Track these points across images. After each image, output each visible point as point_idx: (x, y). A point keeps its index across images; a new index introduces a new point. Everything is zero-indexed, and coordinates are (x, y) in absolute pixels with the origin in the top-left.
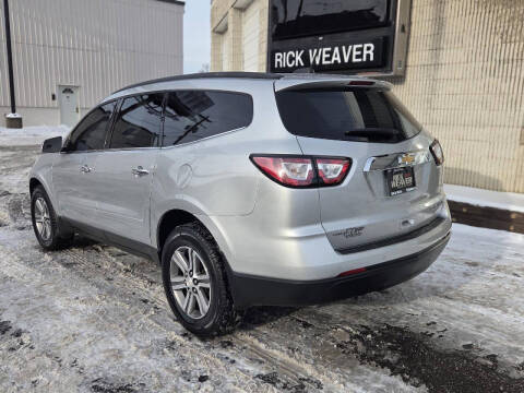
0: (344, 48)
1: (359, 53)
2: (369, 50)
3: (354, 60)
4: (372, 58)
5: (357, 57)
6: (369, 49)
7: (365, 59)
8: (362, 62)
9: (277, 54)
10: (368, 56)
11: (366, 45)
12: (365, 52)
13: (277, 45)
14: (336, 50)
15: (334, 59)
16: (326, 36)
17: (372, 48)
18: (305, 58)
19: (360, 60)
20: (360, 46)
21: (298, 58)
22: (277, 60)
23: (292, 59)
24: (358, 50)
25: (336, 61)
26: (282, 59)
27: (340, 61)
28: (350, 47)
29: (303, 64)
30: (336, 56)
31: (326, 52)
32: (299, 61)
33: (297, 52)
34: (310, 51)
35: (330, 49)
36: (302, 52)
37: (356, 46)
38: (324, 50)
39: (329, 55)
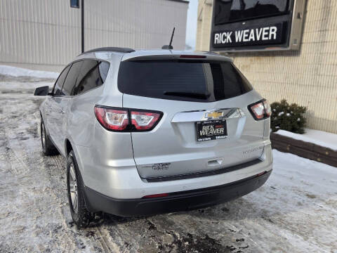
0: (257, 30)
1: (267, 33)
2: (273, 32)
3: (264, 38)
4: (275, 38)
5: (266, 36)
6: (273, 30)
7: (270, 38)
8: (268, 40)
9: (216, 35)
10: (273, 35)
11: (272, 28)
12: (271, 33)
13: (217, 28)
14: (252, 31)
15: (250, 38)
16: (248, 22)
17: (275, 28)
18: (233, 37)
19: (267, 38)
20: (267, 28)
21: (229, 37)
22: (216, 38)
23: (225, 38)
24: (266, 31)
25: (252, 40)
26: (219, 38)
27: (254, 40)
28: (261, 29)
29: (231, 41)
30: (252, 36)
31: (246, 33)
32: (229, 39)
33: (228, 33)
34: (236, 32)
35: (248, 31)
36: (231, 33)
37: (265, 29)
38: (245, 31)
39: (247, 35)
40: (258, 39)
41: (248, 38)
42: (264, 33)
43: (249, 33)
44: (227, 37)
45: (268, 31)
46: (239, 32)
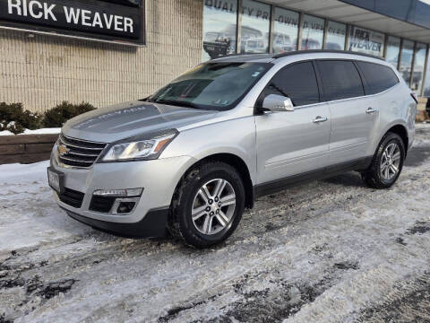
0: (105, 15)
1: (120, 23)
4: (132, 31)
7: (126, 30)
8: (123, 32)
10: (128, 28)
11: (126, 19)
12: (126, 25)
14: (97, 15)
15: (95, 23)
17: (132, 22)
19: (121, 30)
20: (121, 18)
22: (10, 5)
23: (37, 9)
24: (119, 20)
25: (98, 26)
27: (101, 26)
28: (112, 16)
30: (97, 21)
31: (86, 14)
32: (49, 14)
33: (45, 4)
34: (65, 8)
35: (89, 12)
36: (53, 6)
37: (116, 17)
38: (83, 11)
39: (89, 18)
40: (109, 26)
41: (91, 21)
42: (116, 23)
43: (92, 16)
44: (42, 10)
45: (122, 21)
46: (72, 10)
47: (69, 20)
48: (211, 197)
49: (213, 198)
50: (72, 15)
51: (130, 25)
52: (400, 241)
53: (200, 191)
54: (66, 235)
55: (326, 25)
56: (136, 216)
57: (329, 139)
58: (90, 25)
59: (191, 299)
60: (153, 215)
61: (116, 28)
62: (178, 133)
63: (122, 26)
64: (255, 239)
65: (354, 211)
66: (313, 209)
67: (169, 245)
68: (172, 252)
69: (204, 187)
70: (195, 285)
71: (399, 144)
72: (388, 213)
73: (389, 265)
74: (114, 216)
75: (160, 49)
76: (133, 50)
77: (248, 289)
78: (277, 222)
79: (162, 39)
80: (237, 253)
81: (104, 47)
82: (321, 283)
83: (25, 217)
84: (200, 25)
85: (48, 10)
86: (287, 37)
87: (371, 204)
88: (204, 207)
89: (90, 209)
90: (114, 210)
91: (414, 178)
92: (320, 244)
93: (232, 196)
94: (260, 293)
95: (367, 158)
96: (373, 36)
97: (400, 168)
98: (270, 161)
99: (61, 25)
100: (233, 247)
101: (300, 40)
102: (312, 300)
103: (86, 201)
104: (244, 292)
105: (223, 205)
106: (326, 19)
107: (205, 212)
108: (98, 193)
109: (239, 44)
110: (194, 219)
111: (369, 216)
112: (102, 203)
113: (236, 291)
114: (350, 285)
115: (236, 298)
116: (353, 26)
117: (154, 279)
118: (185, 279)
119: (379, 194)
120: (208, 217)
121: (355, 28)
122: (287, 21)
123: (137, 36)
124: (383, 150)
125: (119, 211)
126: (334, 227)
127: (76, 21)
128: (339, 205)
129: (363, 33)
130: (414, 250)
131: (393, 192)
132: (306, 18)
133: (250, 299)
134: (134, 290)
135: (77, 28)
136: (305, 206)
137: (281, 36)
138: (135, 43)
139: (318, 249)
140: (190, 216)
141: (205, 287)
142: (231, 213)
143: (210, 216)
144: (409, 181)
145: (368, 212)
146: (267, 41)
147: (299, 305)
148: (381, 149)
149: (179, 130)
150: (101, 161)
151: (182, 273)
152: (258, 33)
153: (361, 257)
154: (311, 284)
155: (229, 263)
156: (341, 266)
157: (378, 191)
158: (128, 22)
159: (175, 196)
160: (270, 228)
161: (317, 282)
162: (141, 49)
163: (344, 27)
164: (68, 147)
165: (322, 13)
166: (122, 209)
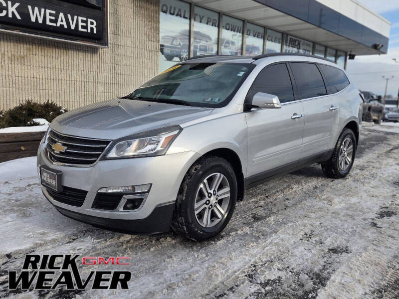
0: (69, 16)
4: (95, 32)
7: (89, 31)
8: (87, 33)
10: (92, 29)
11: (89, 20)
12: (89, 26)
14: (61, 15)
15: (60, 22)
17: (95, 23)
18: (22, 11)
19: (85, 30)
20: (85, 19)
24: (82, 21)
25: (62, 26)
27: (66, 26)
28: (76, 17)
29: (19, 17)
30: (62, 21)
31: (51, 14)
32: (13, 12)
33: (10, 3)
34: (30, 7)
35: (54, 12)
36: (17, 5)
37: (80, 18)
38: (48, 11)
39: (53, 18)
40: (73, 27)
41: (56, 21)
42: (80, 24)
43: (57, 16)
44: (6, 8)
45: (86, 22)
46: (36, 9)
47: (33, 19)
48: (209, 191)
49: (212, 192)
50: (36, 15)
51: (94, 26)
52: (375, 225)
53: (202, 186)
54: (59, 235)
55: (265, 32)
56: (143, 212)
57: (302, 133)
58: (54, 25)
59: (211, 292)
60: (159, 210)
61: (80, 29)
62: (181, 129)
63: (86, 27)
64: (247, 229)
65: (324, 200)
66: (287, 199)
67: (169, 239)
68: (174, 246)
69: (205, 181)
70: (210, 278)
71: (352, 139)
72: (354, 200)
73: (375, 247)
74: (120, 213)
75: (121, 51)
76: (94, 51)
77: (262, 279)
78: (261, 212)
79: (122, 40)
80: (236, 244)
81: (67, 47)
82: (324, 268)
83: (8, 219)
84: (157, 29)
85: (12, 9)
86: (233, 43)
87: (336, 193)
88: (204, 201)
89: (92, 207)
90: (121, 208)
91: (362, 169)
92: (308, 231)
93: (227, 189)
94: (274, 281)
95: (329, 151)
96: (303, 44)
97: (353, 160)
98: (259, 154)
99: (25, 24)
100: (230, 239)
101: (244, 46)
102: (324, 285)
103: (90, 199)
104: (259, 282)
105: (220, 198)
106: (266, 28)
107: (205, 206)
108: (103, 191)
109: (192, 48)
110: (196, 212)
111: (338, 204)
112: (107, 200)
113: (251, 281)
114: (351, 269)
115: (254, 289)
116: (287, 35)
117: (167, 274)
118: (197, 272)
119: (338, 183)
120: (207, 210)
121: (289, 37)
122: (233, 30)
123: (99, 38)
124: (341, 144)
125: (125, 208)
126: (313, 215)
127: (40, 21)
128: (308, 195)
129: (295, 41)
130: (391, 232)
131: (349, 181)
132: (249, 26)
133: (267, 288)
134: (151, 287)
135: (42, 28)
136: (280, 196)
137: (228, 42)
138: (98, 43)
139: (308, 236)
140: (193, 210)
141: (220, 279)
142: (226, 206)
143: (209, 209)
144: (358, 171)
145: (336, 200)
146: (216, 46)
147: (314, 290)
148: (339, 142)
149: (182, 126)
150: (104, 158)
151: (192, 267)
152: (208, 38)
153: (348, 241)
154: (316, 270)
155: (233, 254)
156: (334, 251)
157: (336, 181)
158: (92, 23)
159: (181, 191)
160: (256, 218)
161: (321, 268)
162: (102, 50)
163: (279, 35)
164: (64, 145)
165: (262, 22)
166: (129, 206)
